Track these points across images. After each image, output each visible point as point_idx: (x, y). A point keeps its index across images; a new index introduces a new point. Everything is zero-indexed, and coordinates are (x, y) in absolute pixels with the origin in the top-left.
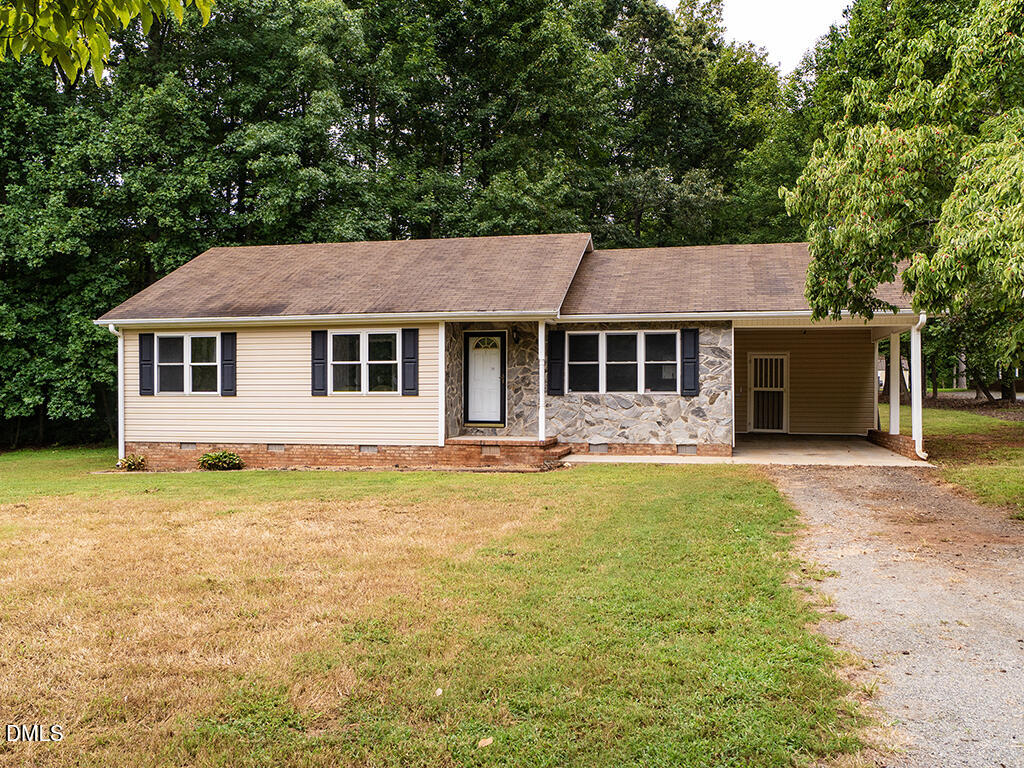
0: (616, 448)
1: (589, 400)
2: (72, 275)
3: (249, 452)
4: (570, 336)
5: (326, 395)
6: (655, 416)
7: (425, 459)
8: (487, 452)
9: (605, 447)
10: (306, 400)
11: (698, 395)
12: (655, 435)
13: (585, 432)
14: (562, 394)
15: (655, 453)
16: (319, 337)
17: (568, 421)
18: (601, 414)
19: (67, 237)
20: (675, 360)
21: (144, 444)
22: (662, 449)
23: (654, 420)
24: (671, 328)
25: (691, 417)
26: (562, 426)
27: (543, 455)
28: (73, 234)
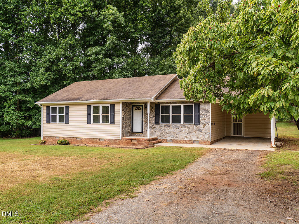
0: (174, 141)
1: (167, 126)
2: (48, 90)
3: (72, 140)
4: (162, 106)
5: (91, 124)
6: (186, 131)
7: (116, 143)
8: (133, 142)
9: (171, 141)
10: (86, 125)
11: (199, 125)
12: (186, 137)
13: (165, 136)
14: (159, 124)
15: (186, 143)
16: (89, 107)
17: (161, 132)
18: (170, 130)
19: (44, 80)
20: (192, 113)
21: (47, 137)
22: (188, 142)
23: (186, 132)
24: (191, 103)
25: (197, 132)
26: (159, 134)
27: (148, 143)
28: (46, 79)
